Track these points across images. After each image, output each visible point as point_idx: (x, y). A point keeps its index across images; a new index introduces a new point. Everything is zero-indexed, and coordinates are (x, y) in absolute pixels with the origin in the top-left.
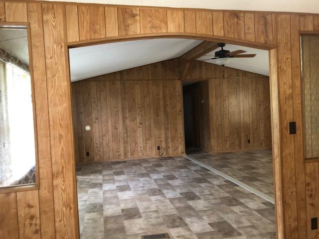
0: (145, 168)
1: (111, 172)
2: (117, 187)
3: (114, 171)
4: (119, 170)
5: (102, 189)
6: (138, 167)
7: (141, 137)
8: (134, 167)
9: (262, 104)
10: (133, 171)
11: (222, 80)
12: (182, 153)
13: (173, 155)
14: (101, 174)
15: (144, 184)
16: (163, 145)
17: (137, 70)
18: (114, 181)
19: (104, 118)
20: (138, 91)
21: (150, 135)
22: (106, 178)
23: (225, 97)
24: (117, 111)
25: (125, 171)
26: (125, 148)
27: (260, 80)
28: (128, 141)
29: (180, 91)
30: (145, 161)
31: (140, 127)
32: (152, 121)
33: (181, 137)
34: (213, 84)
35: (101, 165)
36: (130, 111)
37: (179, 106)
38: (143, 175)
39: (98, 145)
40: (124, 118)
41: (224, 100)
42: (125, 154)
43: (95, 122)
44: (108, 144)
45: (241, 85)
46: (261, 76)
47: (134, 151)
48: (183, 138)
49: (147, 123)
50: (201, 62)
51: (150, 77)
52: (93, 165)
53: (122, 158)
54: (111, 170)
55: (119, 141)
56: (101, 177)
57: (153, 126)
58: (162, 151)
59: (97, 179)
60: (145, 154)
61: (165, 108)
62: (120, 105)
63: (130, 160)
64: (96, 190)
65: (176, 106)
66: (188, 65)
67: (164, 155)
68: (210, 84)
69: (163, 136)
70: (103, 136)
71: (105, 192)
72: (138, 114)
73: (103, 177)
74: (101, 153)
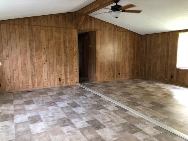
0: (51, 96)
1: (22, 102)
2: (29, 118)
3: (24, 100)
4: (28, 100)
5: (13, 122)
6: (45, 95)
7: (46, 71)
8: (41, 96)
9: (128, 49)
10: (41, 99)
11: (104, 32)
12: (77, 82)
13: (70, 84)
14: (12, 104)
15: (53, 113)
16: (63, 77)
17: (43, 18)
18: (25, 111)
19: (14, 56)
20: (43, 35)
21: (53, 70)
22: (18, 108)
23: (106, 44)
24: (26, 50)
25: (34, 100)
26: (32, 80)
27: (128, 34)
28: (35, 74)
29: (76, 38)
30: (50, 90)
31: (45, 64)
32: (55, 59)
33: (77, 72)
34: (99, 34)
35: (12, 95)
36: (37, 51)
37: (76, 49)
38: (50, 104)
39: (9, 78)
40: (32, 57)
41: (106, 46)
42: (33, 85)
43: (6, 59)
44: (18, 77)
45: (116, 36)
46: (128, 31)
47: (40, 82)
48: (78, 72)
49: (51, 61)
50: (91, 17)
51: (54, 25)
52: (5, 94)
53: (30, 88)
54: (22, 99)
55: (28, 75)
56: (12, 107)
57: (55, 63)
58: (62, 81)
59: (8, 110)
60: (49, 84)
61: (65, 50)
62: (28, 46)
63: (37, 90)
64: (7, 123)
65: (73, 49)
66: (83, 18)
67: (64, 85)
68: (97, 34)
69: (63, 70)
70: (14, 71)
71: (17, 125)
72: (43, 53)
73: (14, 107)
74: (12, 85)
